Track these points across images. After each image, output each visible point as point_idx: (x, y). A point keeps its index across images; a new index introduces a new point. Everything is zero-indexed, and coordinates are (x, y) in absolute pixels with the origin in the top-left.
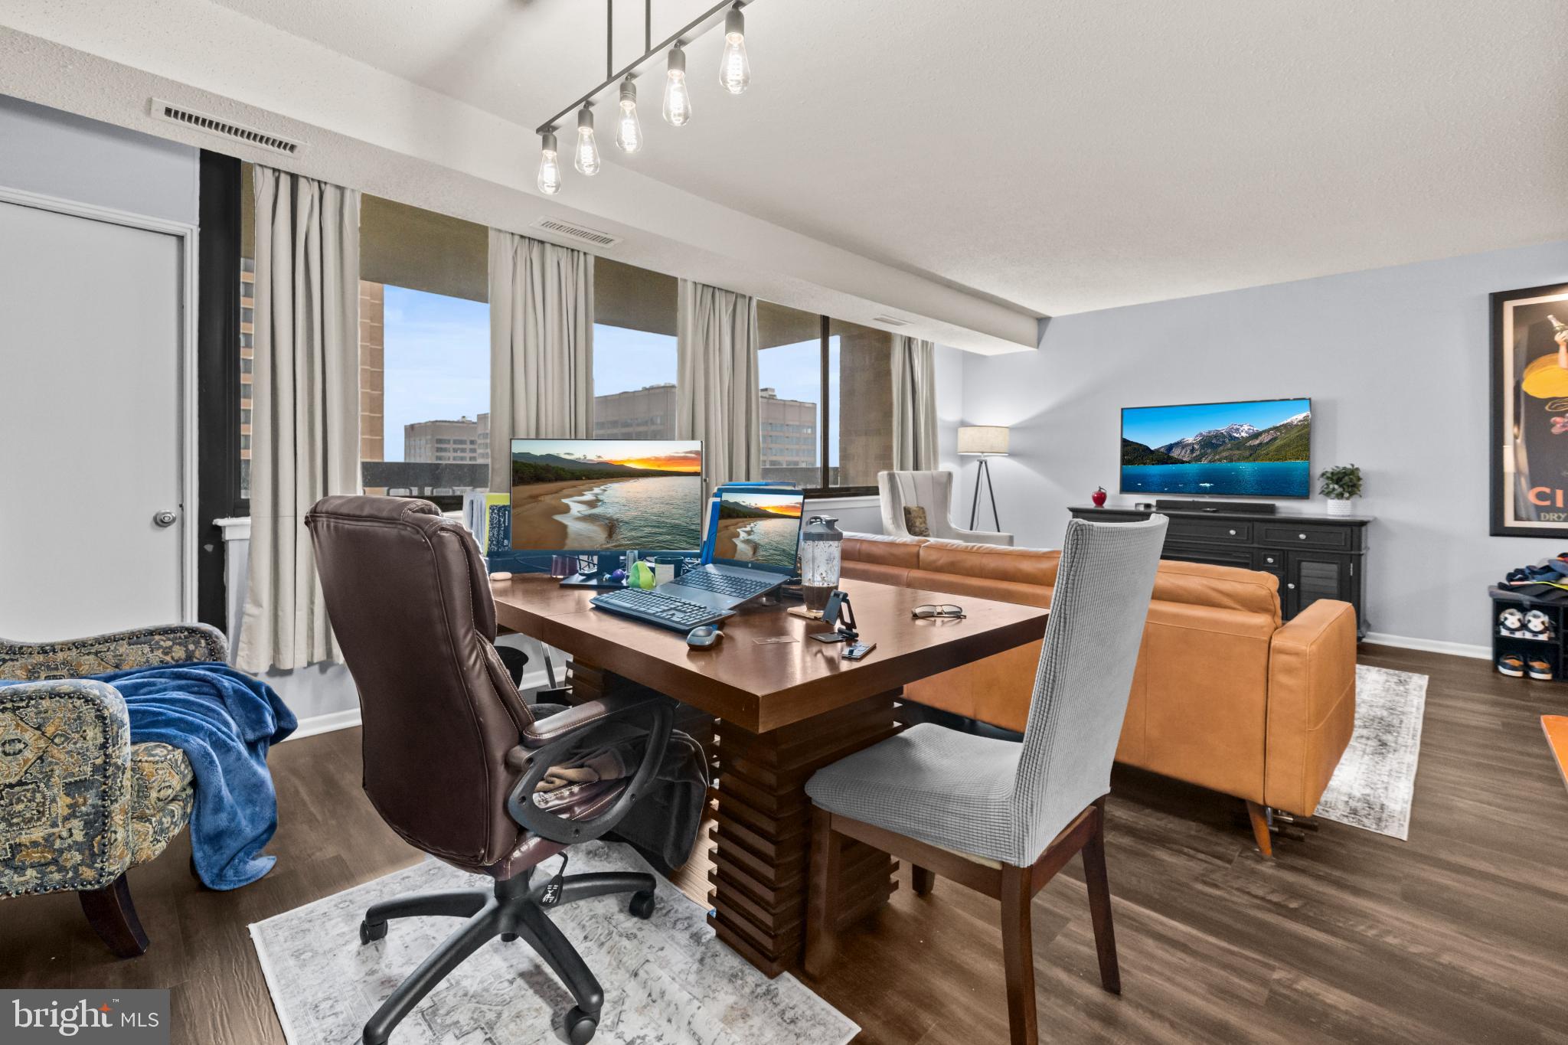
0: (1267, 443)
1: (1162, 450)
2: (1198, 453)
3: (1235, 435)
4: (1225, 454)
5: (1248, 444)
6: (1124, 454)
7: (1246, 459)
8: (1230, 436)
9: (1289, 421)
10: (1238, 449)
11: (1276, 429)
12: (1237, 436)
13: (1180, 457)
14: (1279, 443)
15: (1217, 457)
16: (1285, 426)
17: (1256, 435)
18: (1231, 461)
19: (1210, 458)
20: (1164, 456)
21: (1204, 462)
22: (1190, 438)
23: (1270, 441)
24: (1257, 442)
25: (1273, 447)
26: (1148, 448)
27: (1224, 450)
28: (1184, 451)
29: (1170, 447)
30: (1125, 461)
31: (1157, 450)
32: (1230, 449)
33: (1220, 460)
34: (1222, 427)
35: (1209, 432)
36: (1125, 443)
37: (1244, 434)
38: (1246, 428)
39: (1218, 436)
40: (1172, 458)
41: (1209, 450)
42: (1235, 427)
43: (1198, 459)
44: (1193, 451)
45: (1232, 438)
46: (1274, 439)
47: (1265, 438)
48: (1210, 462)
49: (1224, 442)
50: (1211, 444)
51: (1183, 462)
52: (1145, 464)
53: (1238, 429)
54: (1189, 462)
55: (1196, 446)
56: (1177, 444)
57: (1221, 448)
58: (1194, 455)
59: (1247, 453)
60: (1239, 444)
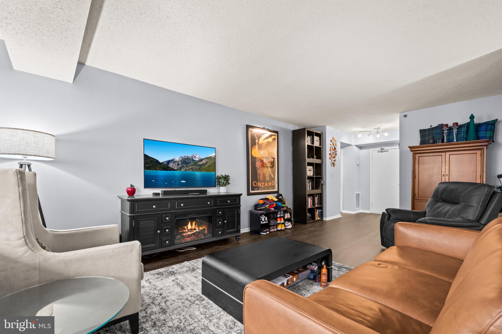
0: (205, 164)
1: (165, 163)
2: (180, 166)
3: (194, 159)
4: (190, 167)
5: (198, 164)
6: (145, 163)
7: (198, 170)
8: (193, 159)
9: (211, 155)
10: (195, 165)
11: (207, 158)
12: (195, 159)
13: (173, 167)
14: (208, 164)
15: (188, 168)
16: (210, 157)
17: (201, 160)
18: (193, 171)
19: (185, 168)
20: (165, 166)
21: (183, 170)
22: (177, 159)
23: (206, 163)
24: (201, 163)
25: (206, 166)
26: (158, 161)
27: (190, 165)
28: (174, 164)
29: (169, 162)
30: (146, 168)
31: (163, 163)
32: (193, 165)
33: (189, 170)
34: (190, 155)
35: (185, 156)
36: (146, 157)
37: (197, 159)
38: (198, 156)
39: (188, 158)
40: (168, 167)
41: (185, 165)
42: (194, 155)
43: (180, 169)
44: (178, 165)
45: (193, 160)
46: (207, 162)
47: (204, 162)
48: (185, 170)
49: (190, 161)
50: (186, 162)
51: (174, 170)
52: (156, 170)
53: (195, 157)
54: (176, 170)
55: (180, 163)
56: (172, 161)
57: (189, 164)
58: (179, 167)
59: (198, 168)
60: (196, 163)
